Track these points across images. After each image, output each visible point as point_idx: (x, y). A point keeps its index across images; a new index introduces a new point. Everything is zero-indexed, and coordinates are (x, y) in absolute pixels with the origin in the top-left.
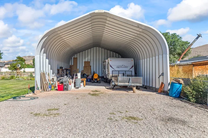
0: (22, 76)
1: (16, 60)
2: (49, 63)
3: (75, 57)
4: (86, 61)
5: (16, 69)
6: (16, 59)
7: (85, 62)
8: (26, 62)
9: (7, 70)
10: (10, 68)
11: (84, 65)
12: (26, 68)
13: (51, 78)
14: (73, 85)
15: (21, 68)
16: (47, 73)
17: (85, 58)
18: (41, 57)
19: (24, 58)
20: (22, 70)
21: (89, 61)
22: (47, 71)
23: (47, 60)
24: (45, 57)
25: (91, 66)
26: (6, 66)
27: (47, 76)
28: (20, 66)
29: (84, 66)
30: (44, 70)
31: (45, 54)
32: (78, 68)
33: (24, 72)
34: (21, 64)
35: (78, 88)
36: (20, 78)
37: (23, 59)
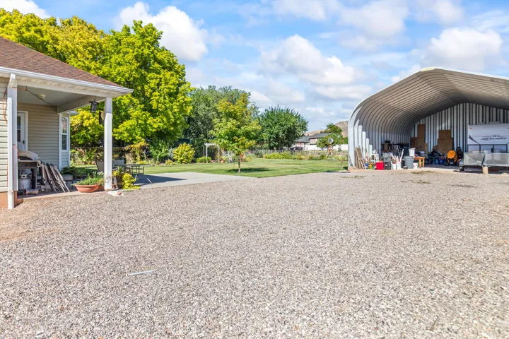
0: (336, 156)
1: (325, 132)
2: (368, 136)
3: (421, 123)
4: (443, 129)
5: (327, 146)
6: (325, 128)
7: (441, 132)
8: (343, 133)
9: (315, 147)
10: (319, 145)
11: (439, 136)
12: (342, 143)
13: (371, 154)
14: (399, 164)
15: (334, 144)
16: (364, 149)
17: (440, 123)
18: (356, 130)
19: (339, 126)
20: (336, 148)
21: (449, 129)
22: (364, 146)
23: (364, 133)
24: (360, 129)
25: (453, 138)
26: (312, 141)
27: (364, 152)
28: (332, 141)
29: (438, 138)
30: (360, 144)
31: (361, 126)
32: (426, 142)
33: (340, 150)
34: (335, 138)
35: (407, 168)
36: (333, 158)
37: (337, 127)
